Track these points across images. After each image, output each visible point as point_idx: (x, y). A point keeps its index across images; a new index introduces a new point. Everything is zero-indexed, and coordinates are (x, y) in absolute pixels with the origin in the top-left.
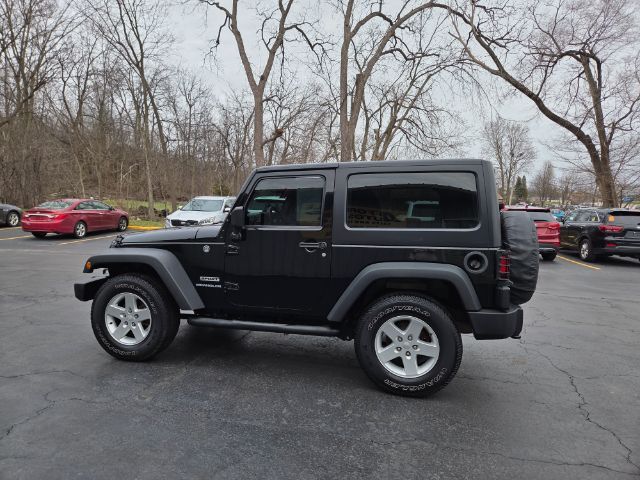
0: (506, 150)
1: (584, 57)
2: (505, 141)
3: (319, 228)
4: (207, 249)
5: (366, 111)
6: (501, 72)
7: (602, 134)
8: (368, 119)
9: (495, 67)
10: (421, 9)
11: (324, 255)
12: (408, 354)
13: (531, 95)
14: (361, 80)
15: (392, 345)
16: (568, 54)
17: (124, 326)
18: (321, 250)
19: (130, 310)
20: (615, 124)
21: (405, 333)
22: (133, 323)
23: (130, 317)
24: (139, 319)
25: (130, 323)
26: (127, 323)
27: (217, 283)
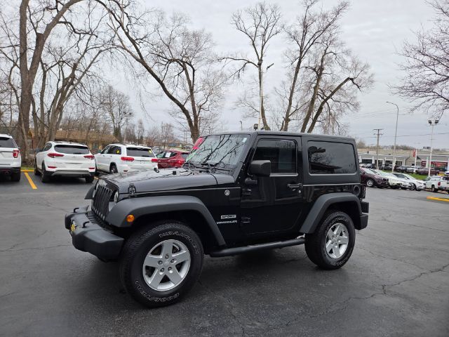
0: (116, 109)
2: (115, 103)
3: (297, 175)
4: (227, 193)
5: (42, 64)
6: (142, 61)
7: (194, 110)
8: (45, 73)
11: (300, 192)
12: (336, 244)
13: (158, 80)
14: (41, 39)
15: (330, 241)
16: (177, 60)
17: (161, 273)
18: (299, 189)
19: (167, 256)
20: (200, 106)
21: (335, 233)
22: (170, 268)
23: (167, 262)
24: (175, 262)
25: (166, 269)
26: (163, 270)
27: (234, 219)
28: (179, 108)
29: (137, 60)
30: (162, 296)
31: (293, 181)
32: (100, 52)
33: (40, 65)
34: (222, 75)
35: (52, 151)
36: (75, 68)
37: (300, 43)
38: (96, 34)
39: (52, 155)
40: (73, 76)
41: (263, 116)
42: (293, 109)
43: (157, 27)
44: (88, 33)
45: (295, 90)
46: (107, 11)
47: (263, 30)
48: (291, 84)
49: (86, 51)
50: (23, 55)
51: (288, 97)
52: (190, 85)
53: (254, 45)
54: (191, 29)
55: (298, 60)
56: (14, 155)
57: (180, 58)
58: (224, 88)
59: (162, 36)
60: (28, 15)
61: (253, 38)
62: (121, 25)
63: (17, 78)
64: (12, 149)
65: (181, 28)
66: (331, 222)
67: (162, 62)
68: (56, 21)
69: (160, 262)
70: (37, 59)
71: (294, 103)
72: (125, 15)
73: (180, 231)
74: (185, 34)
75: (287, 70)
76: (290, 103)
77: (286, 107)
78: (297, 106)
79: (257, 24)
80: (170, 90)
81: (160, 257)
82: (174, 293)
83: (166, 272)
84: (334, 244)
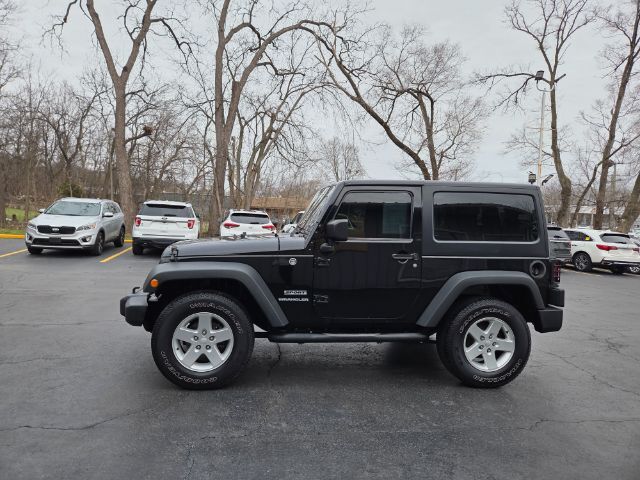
1: (418, 94)
3: (410, 241)
4: (293, 262)
5: (240, 119)
6: (358, 99)
7: (433, 160)
8: (242, 128)
9: (354, 94)
10: (290, 29)
11: (415, 265)
12: (489, 350)
13: (381, 122)
14: (237, 88)
15: (476, 344)
16: (408, 91)
17: (196, 351)
18: (412, 261)
19: (205, 332)
20: (442, 153)
21: (487, 332)
22: (208, 347)
23: (204, 339)
24: (216, 341)
25: (203, 347)
26: (199, 347)
27: (304, 296)
28: (410, 158)
29: (352, 98)
30: (195, 377)
31: (402, 250)
32: (303, 94)
33: (237, 118)
34: (478, 103)
35: (229, 221)
36: (273, 118)
37: (631, 32)
38: (302, 71)
39: (227, 226)
40: (271, 130)
41: (558, 162)
42: (616, 145)
43: (381, 48)
44: (290, 73)
45: (622, 111)
46: (314, 39)
47: (559, 21)
48: (612, 104)
49: (287, 96)
50: (219, 110)
51: (608, 125)
52: (427, 124)
53: (541, 48)
54: (429, 42)
55: (626, 62)
56: (189, 225)
57: (415, 87)
58: (480, 124)
59: (389, 59)
60: (225, 61)
61: (540, 38)
62: (334, 55)
63: (212, 137)
64: (186, 219)
65: (414, 44)
67: (389, 96)
68: (255, 64)
69: (196, 338)
70: (234, 110)
71: (618, 136)
72: (339, 41)
73: (217, 303)
74: (421, 52)
75: (609, 80)
76: (612, 137)
77: (603, 143)
78: (624, 140)
79: (547, 14)
80: (399, 136)
81: (196, 332)
82: (211, 376)
83: (203, 351)
84: (485, 349)
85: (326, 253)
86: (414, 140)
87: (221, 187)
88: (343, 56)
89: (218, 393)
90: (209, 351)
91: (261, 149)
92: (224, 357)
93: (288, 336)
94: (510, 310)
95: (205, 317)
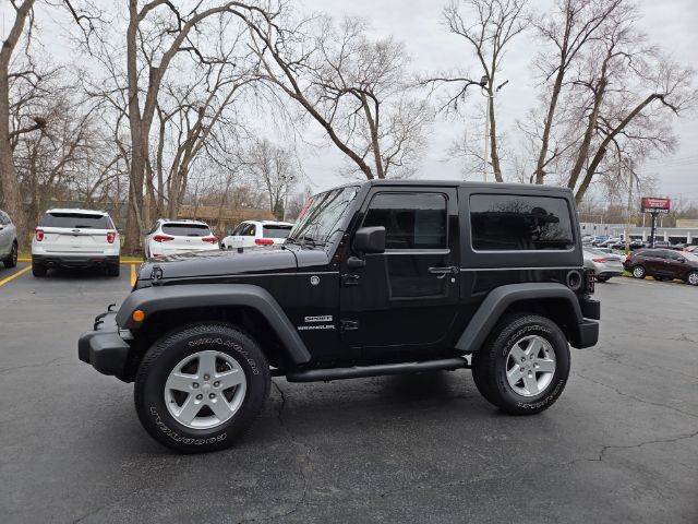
0: (273, 172)
1: (363, 95)
2: (272, 163)
3: (447, 252)
4: (315, 281)
5: (160, 112)
6: (298, 96)
7: (379, 166)
8: (163, 123)
9: (293, 90)
10: (217, 10)
11: (453, 280)
12: (529, 372)
13: (323, 123)
14: (156, 75)
15: (517, 366)
16: (351, 90)
17: (197, 402)
18: (451, 275)
19: (207, 376)
20: (388, 159)
21: (527, 352)
22: (212, 396)
23: (207, 386)
24: (222, 386)
25: (206, 396)
26: (199, 397)
27: (329, 323)
28: (355, 164)
29: (292, 95)
30: (197, 437)
32: (236, 87)
33: (156, 110)
34: (422, 107)
35: (160, 232)
36: (201, 113)
37: (561, 42)
38: (232, 60)
39: (158, 239)
40: (199, 126)
41: (497, 170)
42: (549, 155)
43: (321, 42)
44: (219, 62)
45: (554, 122)
46: (246, 25)
47: (495, 27)
48: (545, 114)
49: (216, 88)
50: (133, 101)
51: (542, 134)
52: (372, 127)
53: (479, 53)
54: (374, 37)
55: (557, 72)
56: (109, 238)
57: (357, 86)
58: (425, 130)
59: (329, 54)
60: (138, 43)
61: (478, 43)
62: (268, 44)
64: (105, 231)
65: (357, 39)
66: (515, 332)
67: (329, 95)
68: (176, 48)
69: (195, 384)
70: (152, 102)
71: (552, 145)
72: (273, 28)
73: (225, 338)
74: (363, 48)
75: (540, 91)
76: (545, 146)
77: (538, 153)
78: (556, 150)
79: (484, 19)
80: (343, 138)
81: (196, 377)
82: (220, 433)
83: (206, 401)
84: (526, 371)
85: (354, 269)
86: (358, 143)
87: (139, 192)
88: (280, 46)
89: (229, 454)
90: (214, 401)
91: (188, 149)
92: (234, 407)
93: (312, 373)
94: (551, 327)
95: (207, 358)
